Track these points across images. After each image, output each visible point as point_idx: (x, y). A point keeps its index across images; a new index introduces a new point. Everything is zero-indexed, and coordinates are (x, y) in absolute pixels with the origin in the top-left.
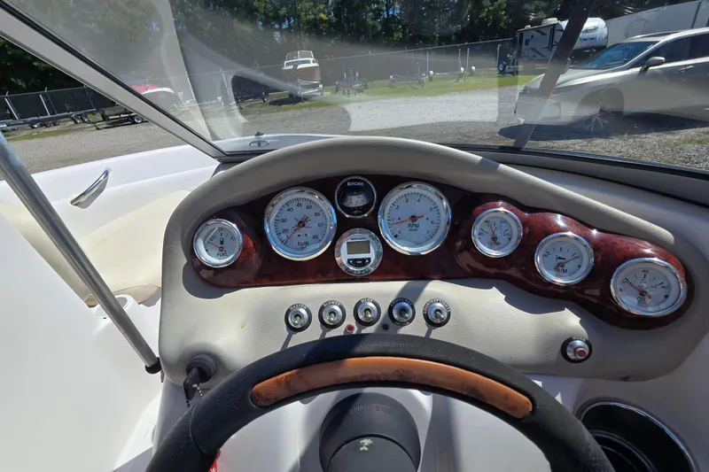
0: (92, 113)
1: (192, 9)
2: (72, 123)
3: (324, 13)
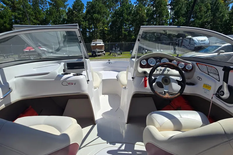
0: (12, 55)
1: (58, 22)
2: (4, 58)
3: (107, 28)
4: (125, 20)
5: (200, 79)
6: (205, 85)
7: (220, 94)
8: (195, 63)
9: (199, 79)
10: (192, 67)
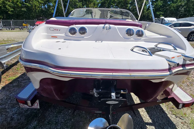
2: (19, 29)
4: (112, 2)
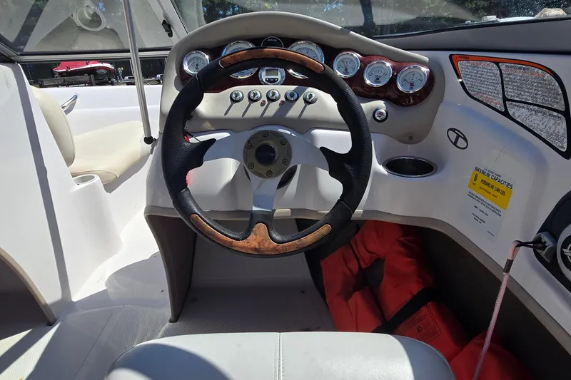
5: (461, 143)
6: (481, 177)
7: (564, 257)
8: (444, 56)
9: (455, 144)
10: (425, 80)
